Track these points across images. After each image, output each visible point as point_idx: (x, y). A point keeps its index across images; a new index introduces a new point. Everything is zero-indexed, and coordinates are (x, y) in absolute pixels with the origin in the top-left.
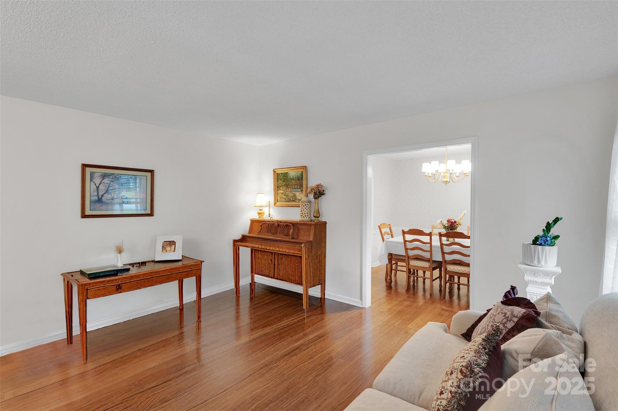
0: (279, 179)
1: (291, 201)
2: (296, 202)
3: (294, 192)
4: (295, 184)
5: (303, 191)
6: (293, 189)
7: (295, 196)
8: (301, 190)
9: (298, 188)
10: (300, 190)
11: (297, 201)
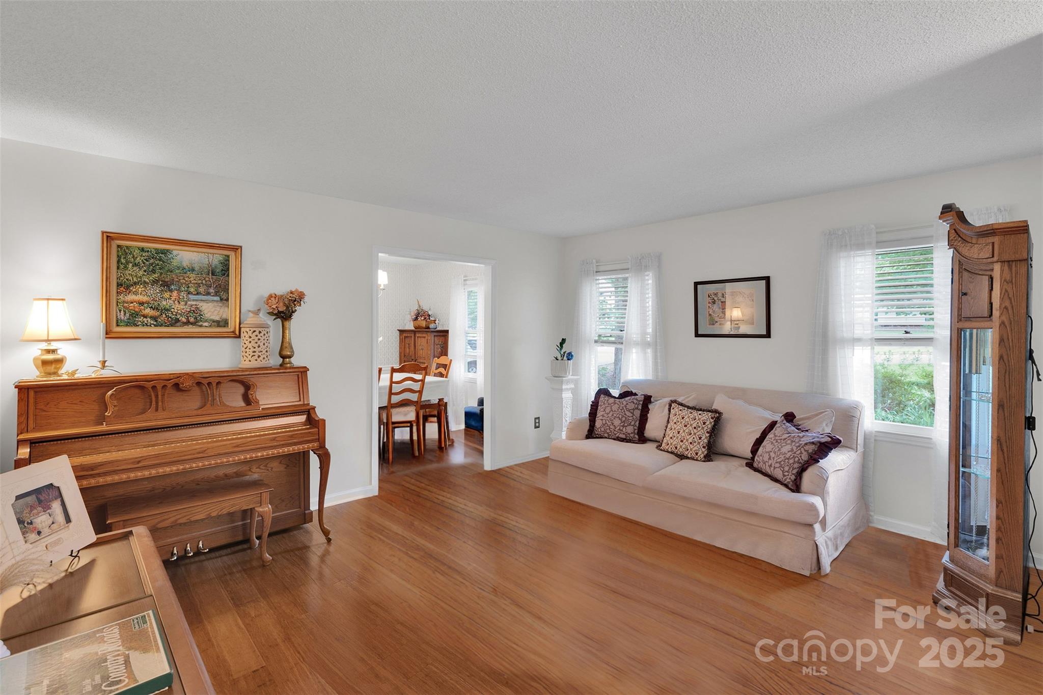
0: (127, 262)
1: (178, 324)
2: (201, 326)
3: (194, 303)
4: (200, 282)
5: (227, 300)
6: (189, 293)
7: (196, 311)
8: (221, 299)
9: (208, 294)
10: (217, 298)
11: (206, 324)
